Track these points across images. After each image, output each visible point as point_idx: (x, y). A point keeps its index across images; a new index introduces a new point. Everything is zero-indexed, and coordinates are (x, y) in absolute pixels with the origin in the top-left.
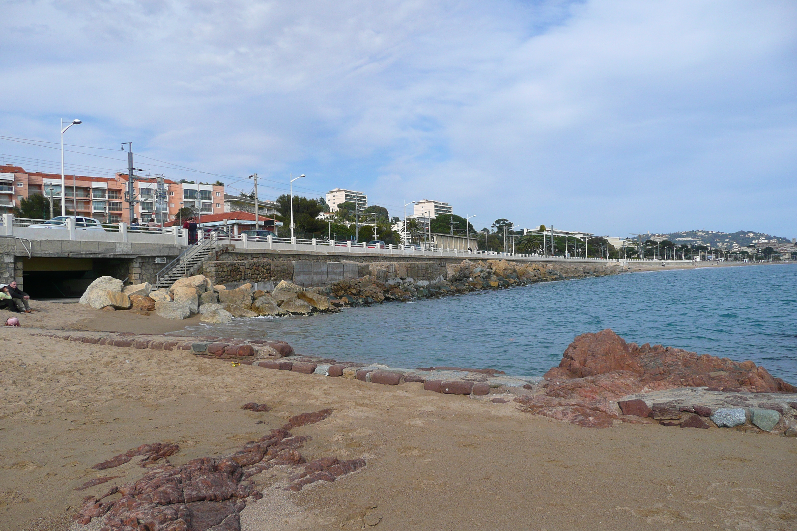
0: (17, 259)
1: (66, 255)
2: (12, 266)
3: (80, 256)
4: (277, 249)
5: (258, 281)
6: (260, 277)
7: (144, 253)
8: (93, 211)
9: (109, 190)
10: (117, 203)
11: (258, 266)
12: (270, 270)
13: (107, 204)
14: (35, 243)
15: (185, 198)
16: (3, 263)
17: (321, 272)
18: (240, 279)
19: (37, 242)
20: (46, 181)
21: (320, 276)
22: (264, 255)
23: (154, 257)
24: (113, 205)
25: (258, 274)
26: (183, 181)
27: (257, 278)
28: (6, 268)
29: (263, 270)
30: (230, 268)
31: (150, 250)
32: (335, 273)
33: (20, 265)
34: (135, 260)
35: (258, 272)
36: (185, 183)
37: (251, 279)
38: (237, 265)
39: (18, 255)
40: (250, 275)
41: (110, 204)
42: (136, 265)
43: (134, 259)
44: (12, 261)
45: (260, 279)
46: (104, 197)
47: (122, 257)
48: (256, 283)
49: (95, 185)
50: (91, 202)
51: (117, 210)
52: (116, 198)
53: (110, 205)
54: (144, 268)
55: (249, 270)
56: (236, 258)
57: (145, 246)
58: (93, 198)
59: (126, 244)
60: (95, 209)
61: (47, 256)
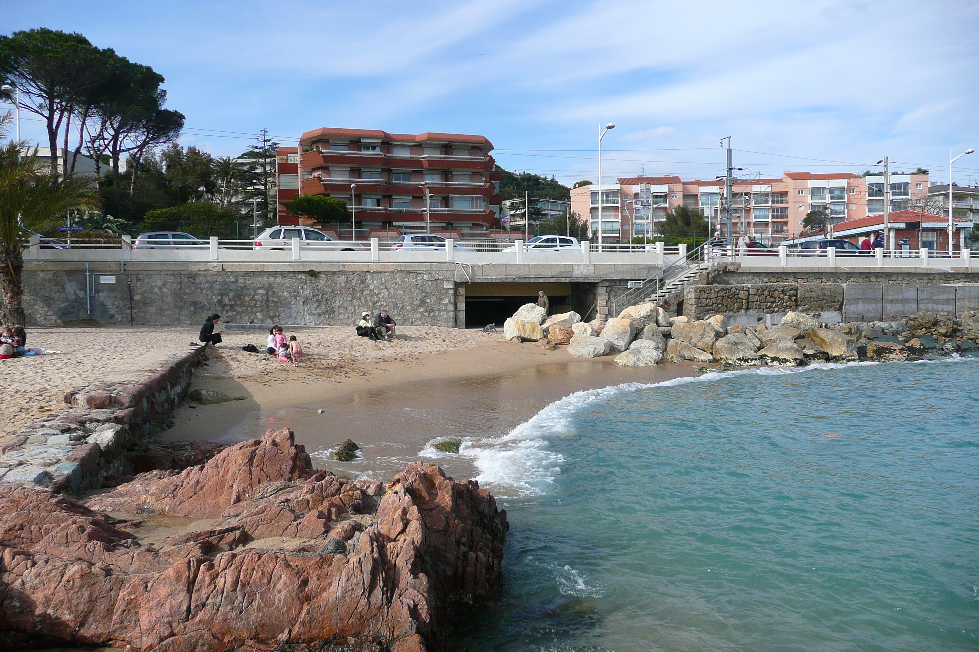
0: (457, 285)
1: (510, 279)
2: (451, 292)
3: (527, 281)
4: (842, 266)
5: (773, 312)
6: (776, 306)
7: (612, 276)
8: (754, 220)
9: (774, 194)
10: (782, 209)
11: (774, 291)
12: (796, 295)
13: (770, 211)
14: (476, 268)
15: (869, 196)
16: (443, 289)
17: (902, 300)
18: (739, 309)
19: (479, 267)
20: (703, 189)
21: (900, 305)
22: (818, 275)
23: (627, 281)
24: (778, 211)
25: (773, 303)
26: (868, 174)
27: (770, 308)
28: (445, 294)
29: (782, 296)
30: (722, 293)
31: (621, 272)
32: (936, 302)
33: (462, 291)
34: (600, 284)
35: (772, 299)
36: (871, 175)
37: (759, 307)
38: (733, 290)
39: (458, 280)
40: (758, 303)
41: (773, 210)
42: (601, 290)
43: (598, 283)
44: (452, 287)
45: (776, 309)
46: (767, 202)
47: (580, 281)
48: (769, 315)
49: (756, 189)
50: (752, 210)
51: (782, 217)
52: (782, 203)
53: (773, 212)
54: (613, 293)
55: (757, 297)
56: (765, 280)
57: (613, 267)
58: (754, 205)
59: (588, 265)
60: (756, 218)
61: (489, 281)
